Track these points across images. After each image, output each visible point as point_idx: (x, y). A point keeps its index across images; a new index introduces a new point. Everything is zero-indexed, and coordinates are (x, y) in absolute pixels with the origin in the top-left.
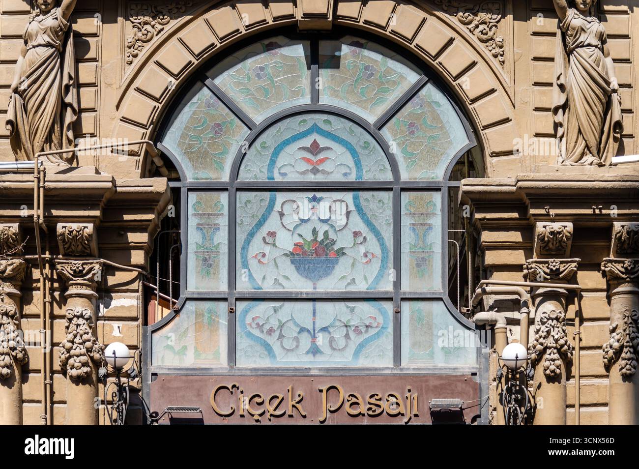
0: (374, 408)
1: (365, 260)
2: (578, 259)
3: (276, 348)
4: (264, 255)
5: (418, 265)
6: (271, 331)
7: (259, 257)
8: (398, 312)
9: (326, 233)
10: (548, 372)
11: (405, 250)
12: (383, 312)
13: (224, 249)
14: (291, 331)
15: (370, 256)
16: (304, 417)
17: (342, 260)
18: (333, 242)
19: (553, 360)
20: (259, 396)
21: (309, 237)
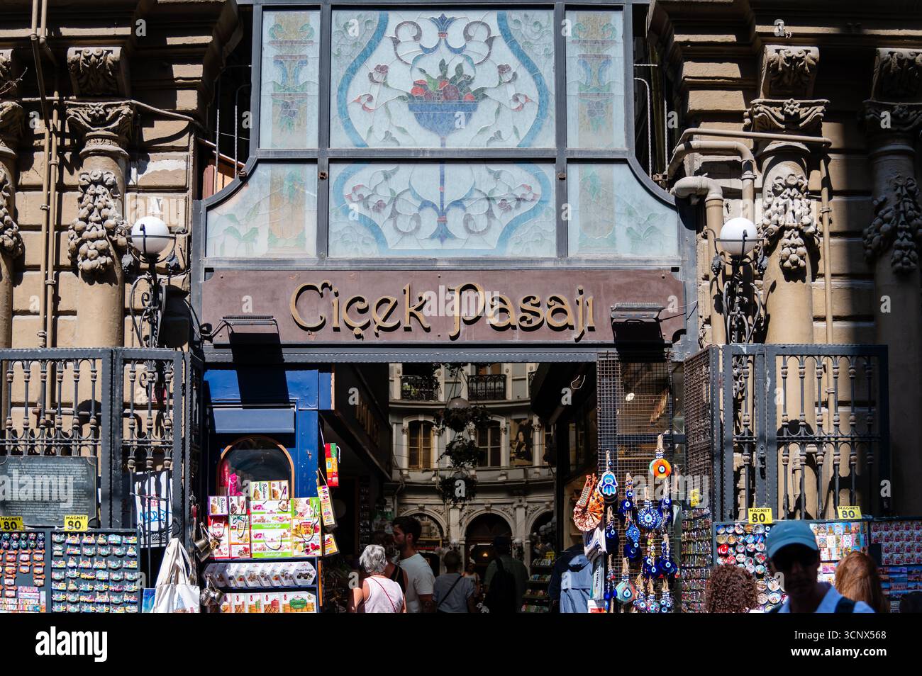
0: (529, 317)
1: (515, 106)
2: (826, 101)
3: (387, 230)
4: (370, 99)
5: (591, 113)
6: (379, 207)
7: (364, 101)
8: (562, 179)
9: (459, 67)
10: (787, 264)
11: (572, 91)
12: (541, 180)
13: (314, 90)
14: (408, 207)
15: (522, 100)
16: (428, 330)
17: (482, 105)
18: (470, 80)
19: (795, 246)
20: (361, 300)
21: (435, 73)
